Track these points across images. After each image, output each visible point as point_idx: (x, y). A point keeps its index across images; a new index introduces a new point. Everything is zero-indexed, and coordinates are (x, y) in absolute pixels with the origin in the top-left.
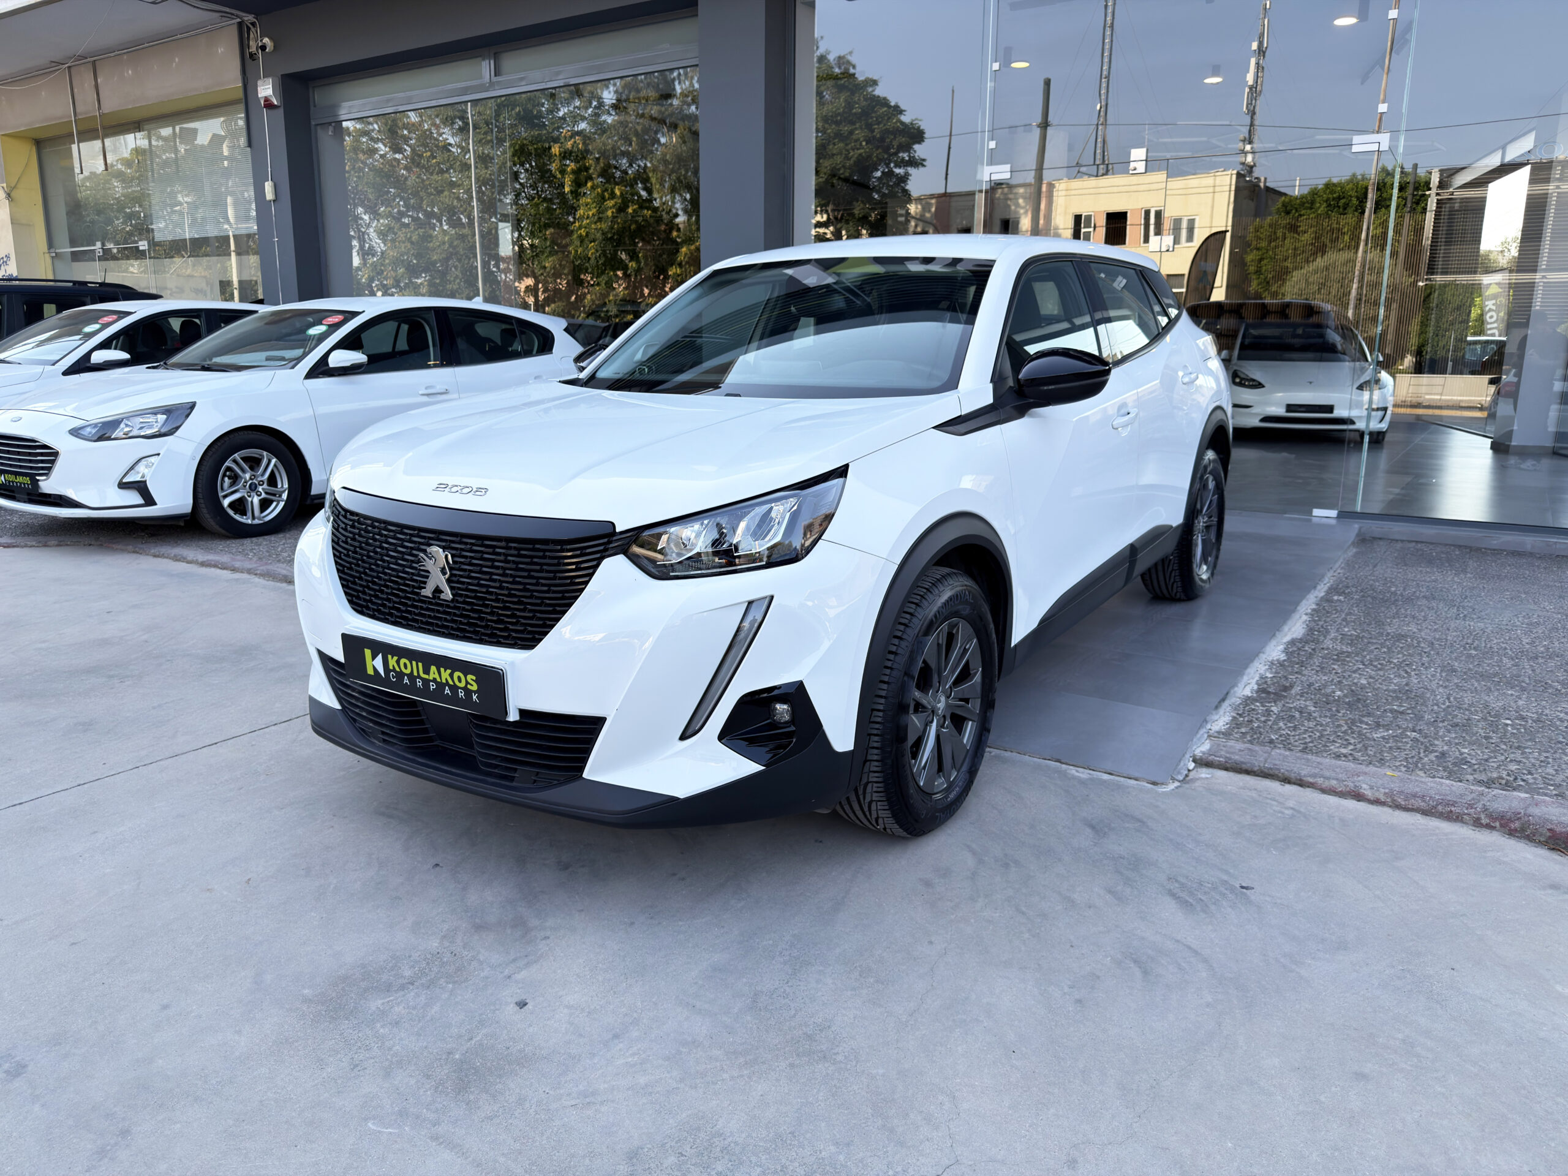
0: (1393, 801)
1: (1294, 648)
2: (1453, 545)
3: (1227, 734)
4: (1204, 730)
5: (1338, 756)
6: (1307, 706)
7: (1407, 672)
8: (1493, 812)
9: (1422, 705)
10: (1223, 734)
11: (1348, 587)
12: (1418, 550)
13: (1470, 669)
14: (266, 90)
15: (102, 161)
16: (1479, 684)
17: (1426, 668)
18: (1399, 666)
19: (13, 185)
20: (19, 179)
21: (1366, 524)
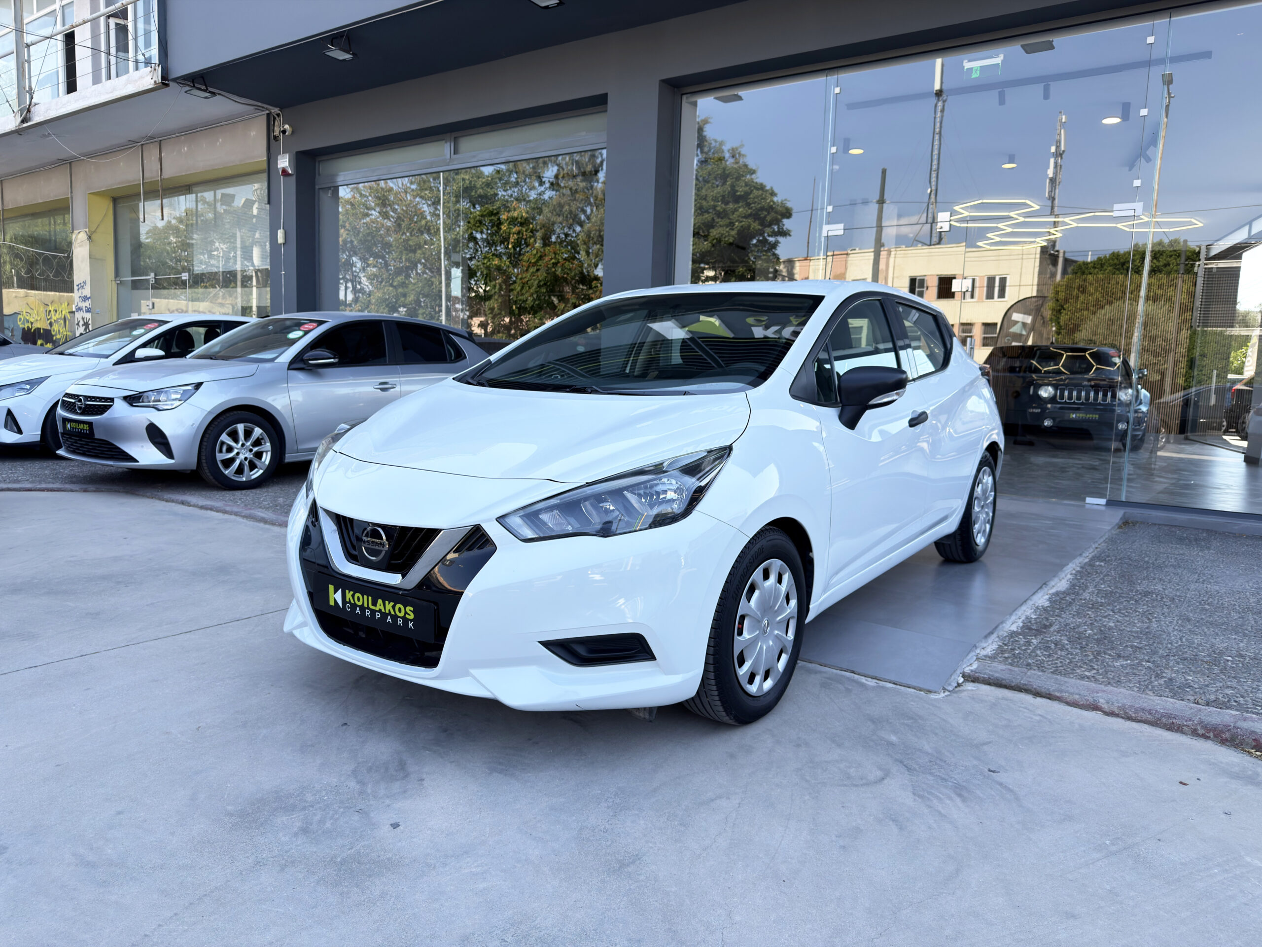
0: (1126, 713)
1: (1057, 598)
2: (1203, 530)
3: (992, 658)
4: (974, 654)
5: (1082, 678)
6: (1061, 640)
7: (1149, 619)
8: (1208, 724)
9: (1158, 643)
10: (989, 657)
11: (1108, 556)
13: (1202, 619)
14: (284, 162)
15: (160, 214)
16: (1209, 630)
17: (1165, 617)
18: (1143, 614)
19: (94, 230)
20: (98, 225)
21: (1130, 510)
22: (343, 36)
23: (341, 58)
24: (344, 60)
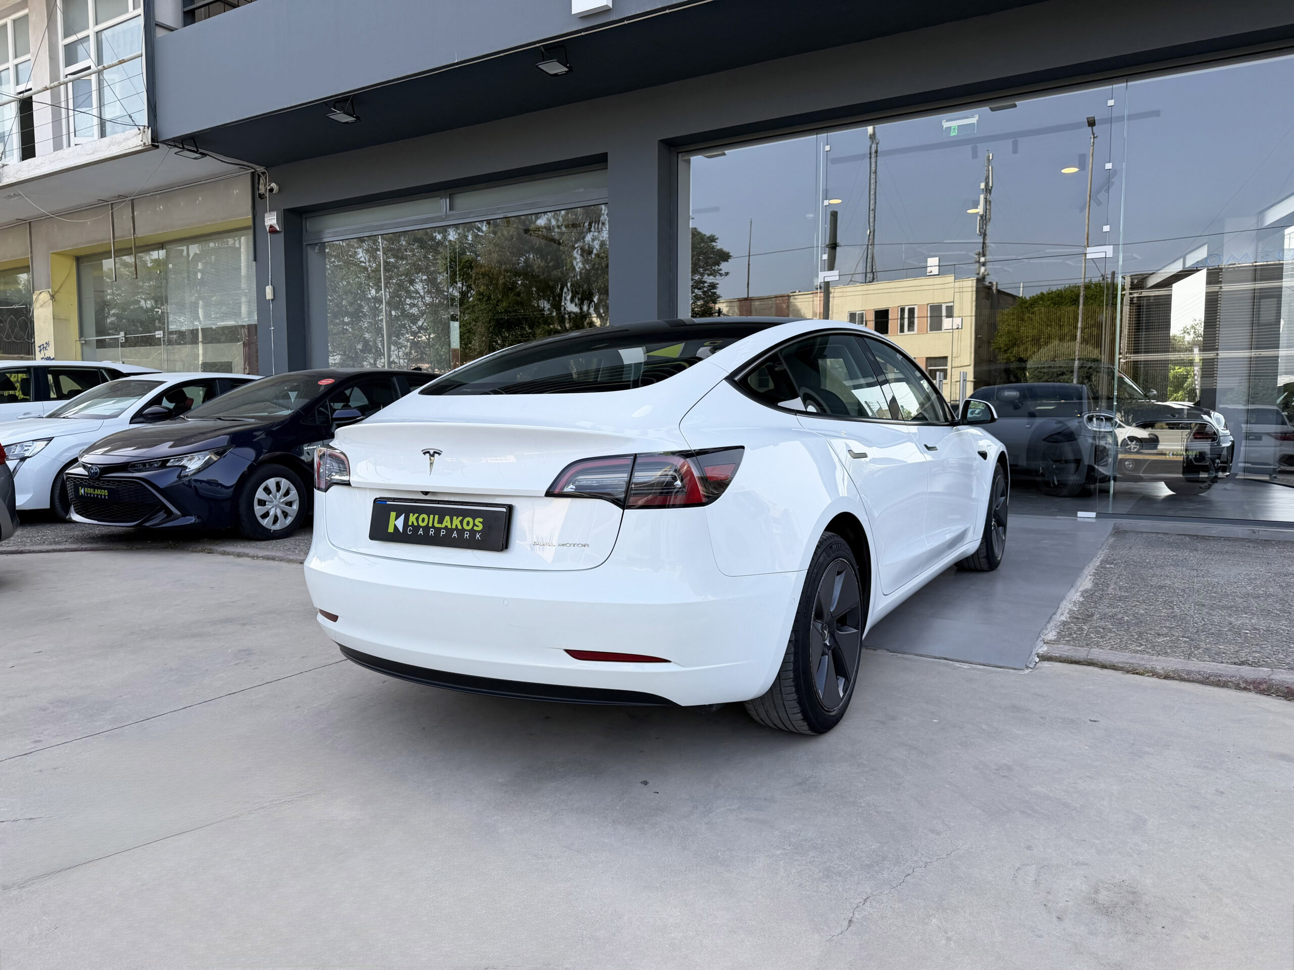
0: (1181, 676)
1: (1088, 595)
3: (1056, 641)
4: (1041, 639)
5: (1137, 652)
6: (1106, 625)
7: (1170, 606)
8: (1247, 680)
9: (1186, 624)
10: (1054, 641)
11: (1115, 560)
12: (1159, 538)
13: (1214, 604)
14: (271, 220)
16: (1223, 612)
17: (1183, 604)
18: (1164, 603)
19: (56, 290)
20: (61, 285)
21: (1118, 521)
22: (348, 100)
23: (344, 121)
24: (347, 123)
